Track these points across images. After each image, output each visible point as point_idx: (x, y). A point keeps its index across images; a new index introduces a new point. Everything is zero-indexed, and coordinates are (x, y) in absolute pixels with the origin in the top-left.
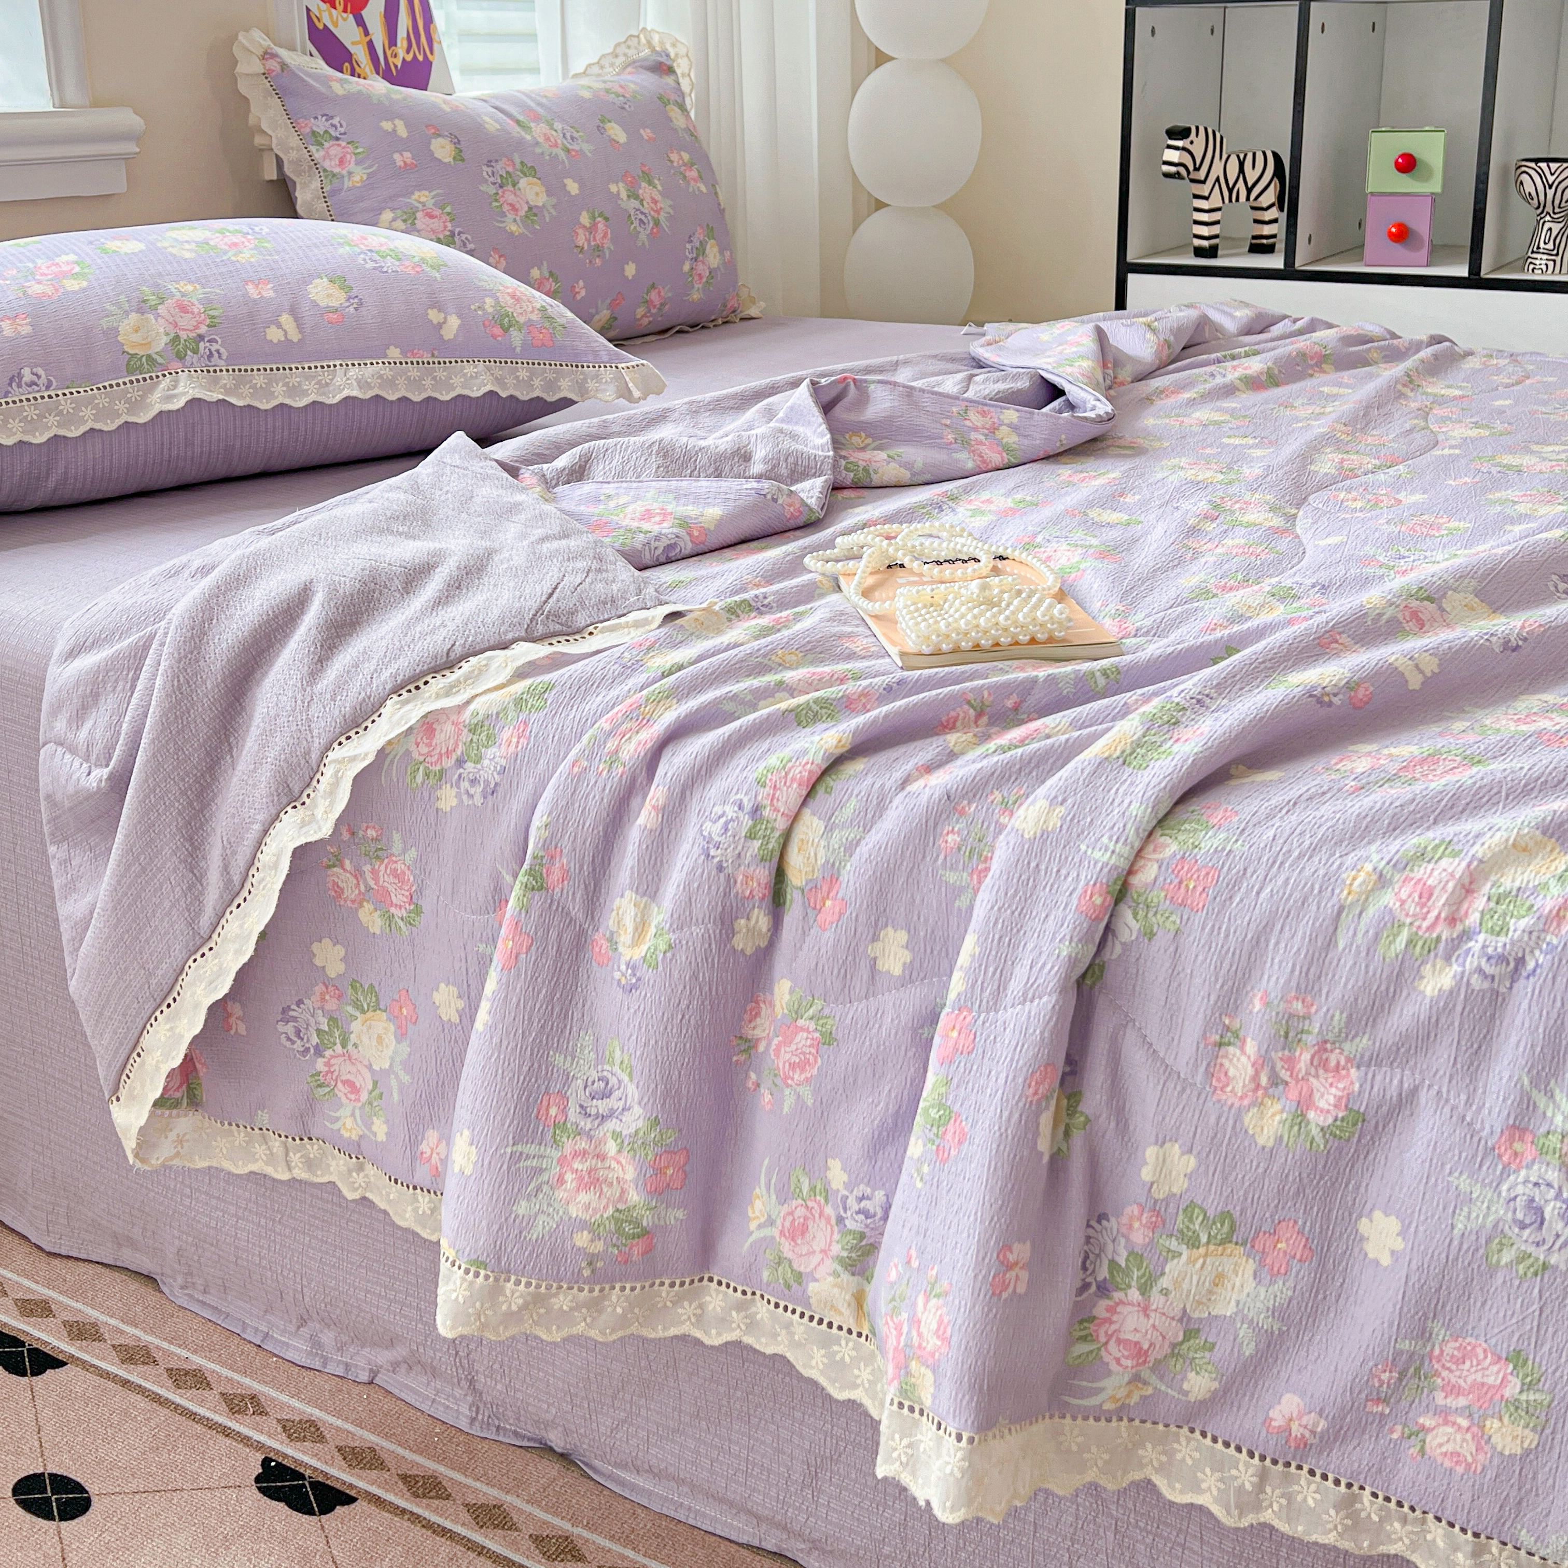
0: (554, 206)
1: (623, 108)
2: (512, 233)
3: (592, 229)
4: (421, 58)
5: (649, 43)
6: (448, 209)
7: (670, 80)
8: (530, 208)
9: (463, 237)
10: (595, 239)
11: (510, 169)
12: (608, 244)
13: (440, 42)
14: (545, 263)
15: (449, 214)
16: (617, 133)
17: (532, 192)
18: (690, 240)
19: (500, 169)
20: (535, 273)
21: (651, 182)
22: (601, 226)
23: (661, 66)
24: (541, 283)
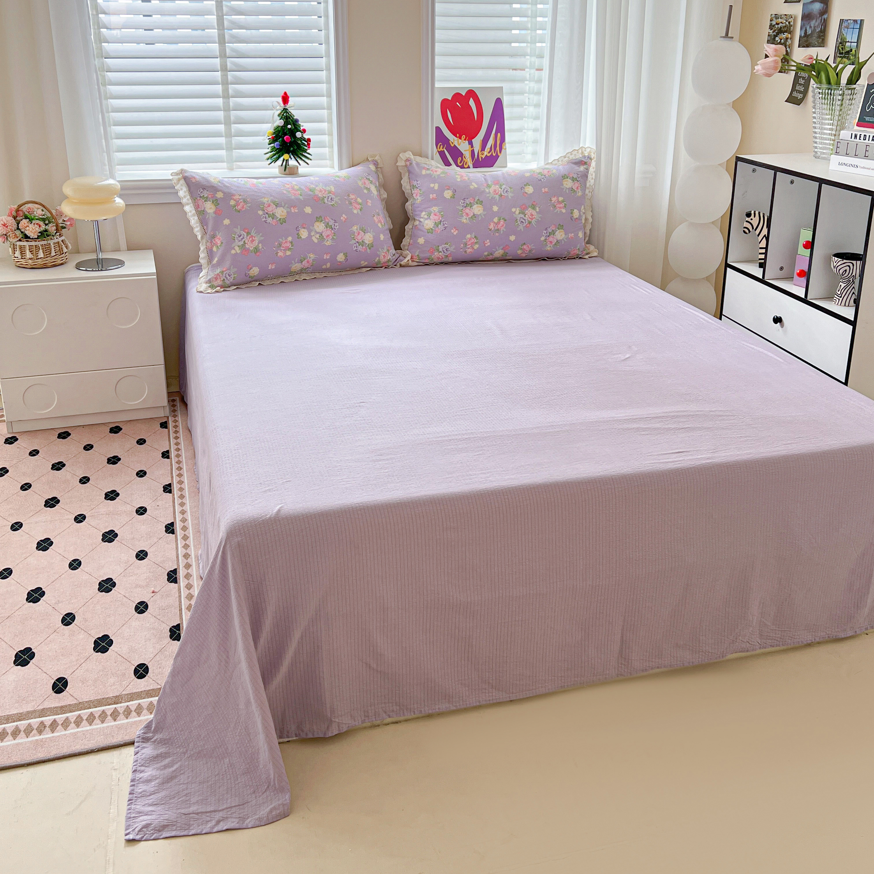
0: (484, 215)
1: (541, 180)
2: (463, 222)
3: (498, 223)
6: (442, 213)
8: (474, 215)
9: (444, 222)
10: (497, 227)
11: (472, 202)
12: (502, 228)
13: (505, 149)
14: (474, 233)
15: (442, 215)
16: (530, 190)
17: (477, 209)
18: (546, 229)
19: (468, 201)
20: (469, 236)
21: (534, 208)
22: (502, 222)
23: (583, 162)
24: (470, 239)
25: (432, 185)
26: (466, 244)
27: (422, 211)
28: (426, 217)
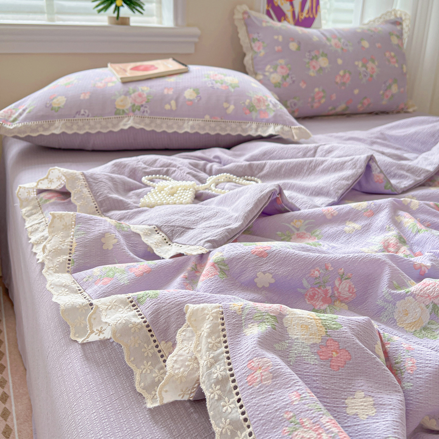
0: (330, 68)
2: (311, 76)
3: (344, 76)
4: (311, 16)
5: (395, 15)
6: (289, 66)
7: (399, 28)
8: (320, 68)
9: (292, 75)
10: (343, 80)
11: (317, 54)
12: (348, 82)
13: (320, 11)
14: (322, 87)
15: (288, 68)
16: (366, 44)
17: (323, 62)
18: (385, 83)
19: (313, 54)
20: (317, 90)
21: (373, 62)
22: (347, 76)
23: (398, 22)
24: (318, 93)
25: (276, 37)
26: (313, 98)
27: (266, 65)
28: (272, 70)
